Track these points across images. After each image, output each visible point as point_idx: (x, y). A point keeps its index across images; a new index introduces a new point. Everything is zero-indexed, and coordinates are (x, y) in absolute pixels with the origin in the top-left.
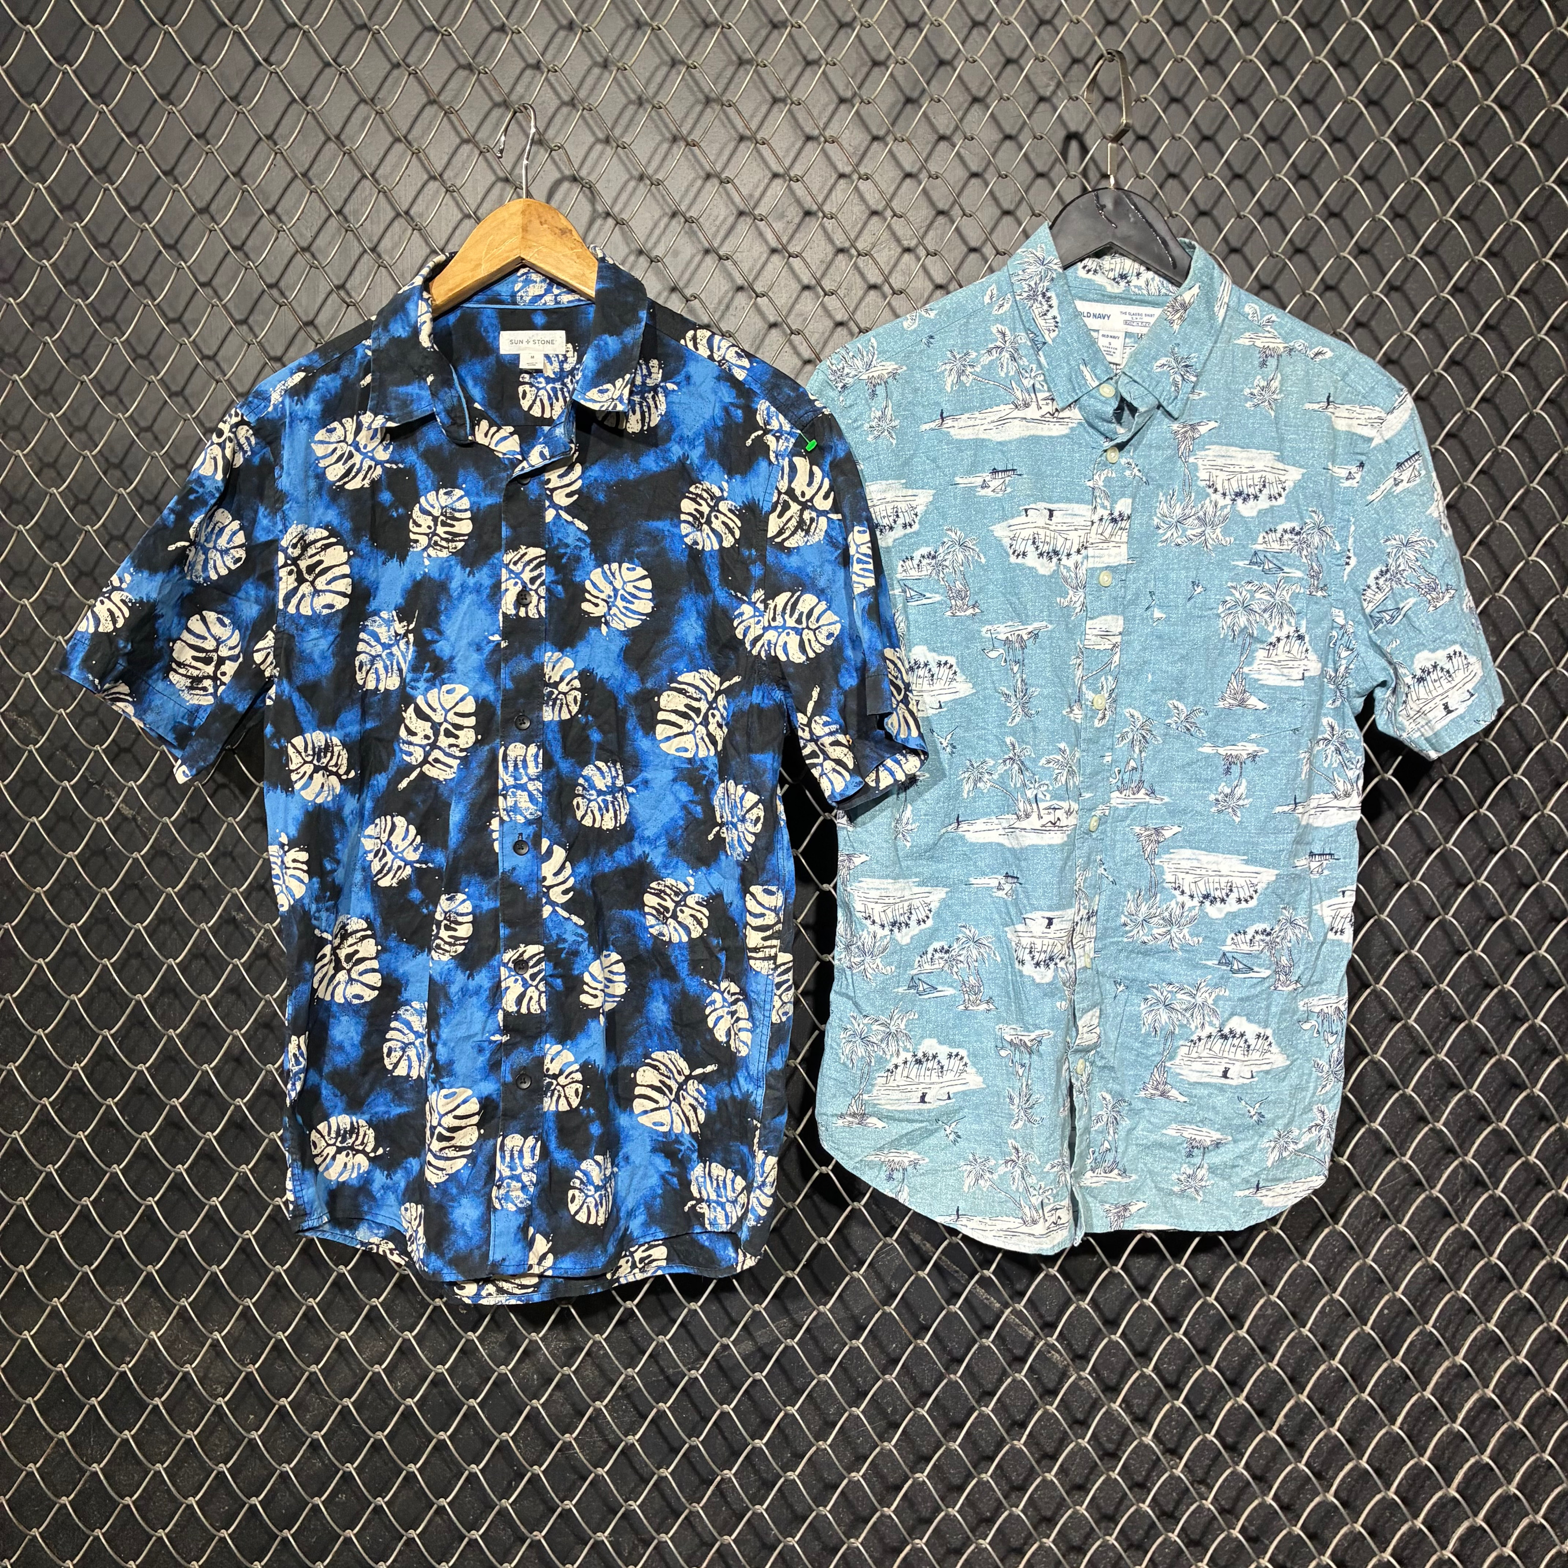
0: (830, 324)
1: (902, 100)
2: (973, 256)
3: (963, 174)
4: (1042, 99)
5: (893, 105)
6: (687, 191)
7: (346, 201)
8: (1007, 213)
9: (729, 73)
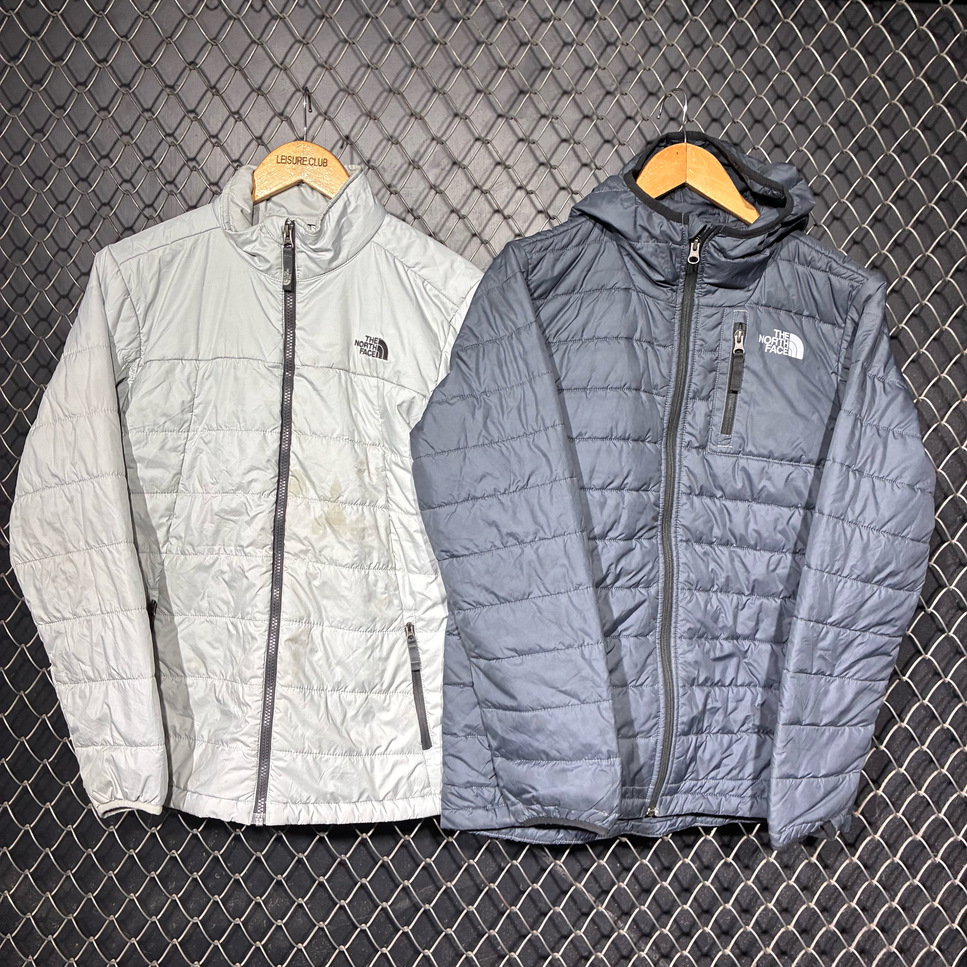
0: (469, 235)
1: (517, 91)
2: (563, 193)
3: (555, 139)
4: (608, 93)
5: (512, 95)
6: (377, 148)
7: (155, 151)
8: (585, 165)
9: (404, 73)
